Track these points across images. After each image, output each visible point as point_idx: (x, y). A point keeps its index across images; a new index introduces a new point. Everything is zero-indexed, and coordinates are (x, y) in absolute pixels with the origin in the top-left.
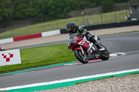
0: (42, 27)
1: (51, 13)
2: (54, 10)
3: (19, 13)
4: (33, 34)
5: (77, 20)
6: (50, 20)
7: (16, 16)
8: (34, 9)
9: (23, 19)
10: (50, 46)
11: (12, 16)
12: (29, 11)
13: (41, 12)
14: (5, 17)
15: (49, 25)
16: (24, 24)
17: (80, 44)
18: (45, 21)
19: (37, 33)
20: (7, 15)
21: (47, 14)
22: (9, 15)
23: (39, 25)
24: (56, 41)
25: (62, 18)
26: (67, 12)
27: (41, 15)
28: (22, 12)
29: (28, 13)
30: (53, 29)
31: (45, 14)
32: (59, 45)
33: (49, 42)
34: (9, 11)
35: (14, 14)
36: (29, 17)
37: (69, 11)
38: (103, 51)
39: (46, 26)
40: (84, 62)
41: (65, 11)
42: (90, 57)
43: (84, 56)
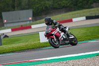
0: (73, 14)
1: (79, 5)
2: (82, 2)
3: (56, 4)
4: (66, 19)
5: (97, 10)
6: (79, 10)
7: (55, 6)
8: (67, 2)
9: (59, 9)
10: (78, 28)
11: (51, 6)
12: (63, 3)
13: (72, 3)
14: (46, 7)
15: (78, 13)
16: (60, 13)
17: (53, 33)
18: (75, 10)
19: (69, 19)
20: (48, 6)
21: (76, 5)
22: (49, 6)
23: (71, 13)
24: (83, 24)
25: (87, 8)
26: (91, 4)
27: (72, 6)
28: (58, 4)
29: (63, 5)
30: (81, 16)
31: (75, 5)
32: (85, 28)
33: (78, 25)
34: (49, 3)
35: (53, 5)
36: (64, 7)
37: (93, 3)
38: (72, 39)
39: (75, 14)
41: (89, 4)
42: (61, 44)
43: (56, 42)
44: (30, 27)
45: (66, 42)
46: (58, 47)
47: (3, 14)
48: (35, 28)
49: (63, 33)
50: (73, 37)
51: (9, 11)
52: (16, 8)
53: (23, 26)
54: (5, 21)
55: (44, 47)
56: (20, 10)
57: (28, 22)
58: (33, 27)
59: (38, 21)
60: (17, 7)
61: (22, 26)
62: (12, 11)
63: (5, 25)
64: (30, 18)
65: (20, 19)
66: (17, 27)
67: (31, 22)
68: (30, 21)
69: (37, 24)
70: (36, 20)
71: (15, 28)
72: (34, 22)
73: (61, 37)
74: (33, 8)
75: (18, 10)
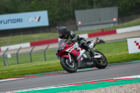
40: (71, 72)
42: (79, 66)
43: (71, 64)
44: (114, 32)
45: (89, 63)
46: (75, 72)
47: (77, 13)
48: (121, 34)
49: (84, 51)
50: (99, 56)
51: (85, 8)
52: (95, 4)
53: (105, 30)
54: (80, 23)
55: (134, 59)
56: (101, 7)
57: (112, 25)
58: (119, 31)
59: (126, 24)
60: (97, 3)
61: (103, 30)
62: (89, 8)
63: (79, 29)
64: (115, 19)
65: (100, 20)
66: (96, 32)
67: (116, 25)
68: (114, 23)
69: (125, 27)
70: (123, 21)
71: (93, 32)
72: (120, 25)
73: (80, 56)
74: (118, 5)
75: (97, 7)
